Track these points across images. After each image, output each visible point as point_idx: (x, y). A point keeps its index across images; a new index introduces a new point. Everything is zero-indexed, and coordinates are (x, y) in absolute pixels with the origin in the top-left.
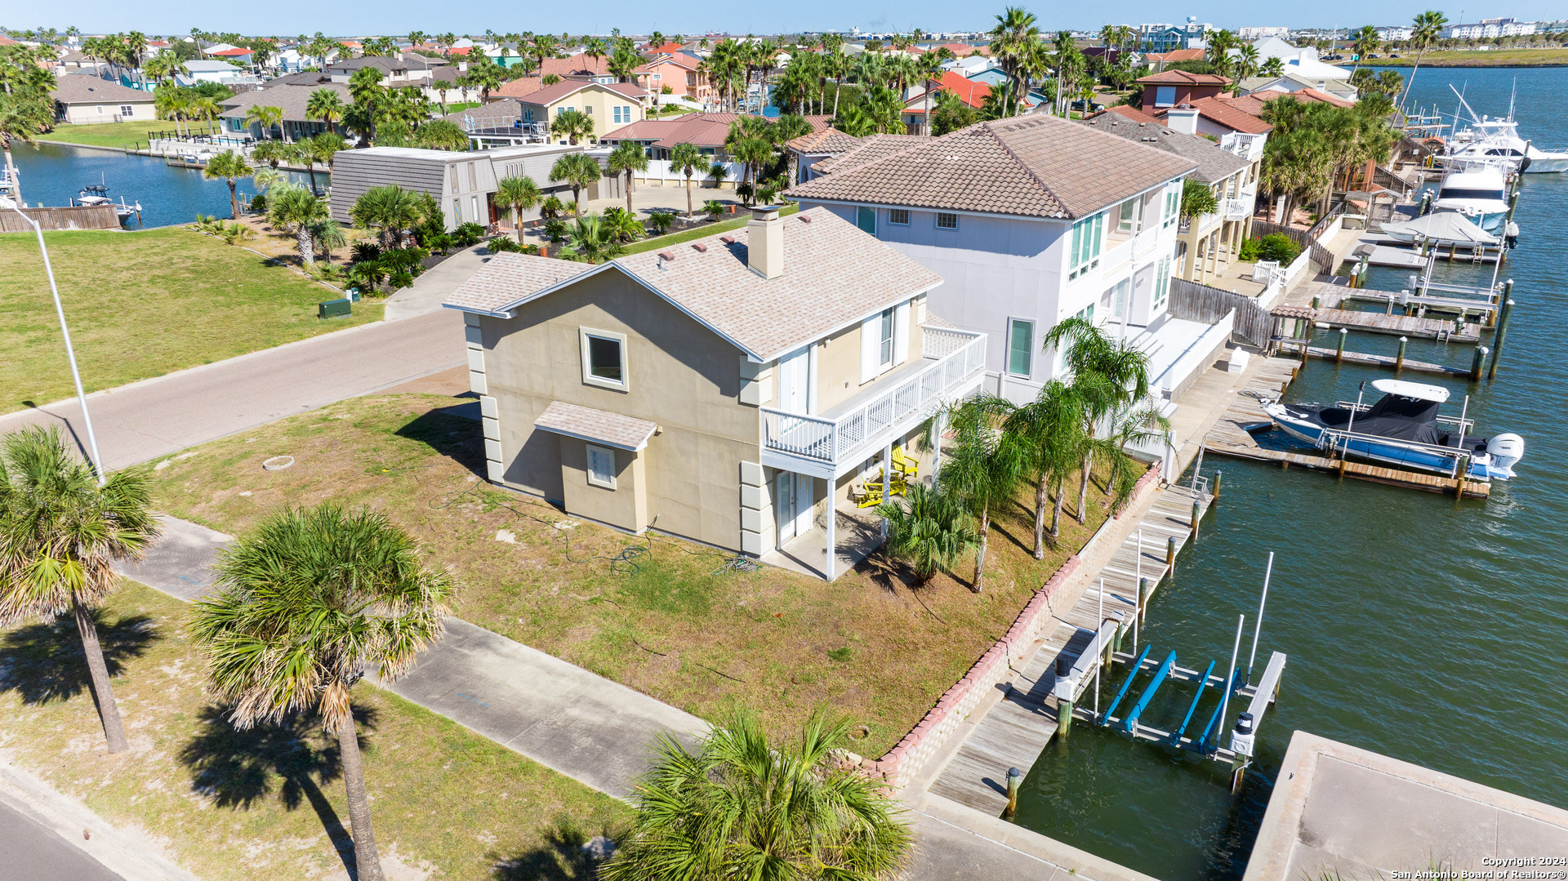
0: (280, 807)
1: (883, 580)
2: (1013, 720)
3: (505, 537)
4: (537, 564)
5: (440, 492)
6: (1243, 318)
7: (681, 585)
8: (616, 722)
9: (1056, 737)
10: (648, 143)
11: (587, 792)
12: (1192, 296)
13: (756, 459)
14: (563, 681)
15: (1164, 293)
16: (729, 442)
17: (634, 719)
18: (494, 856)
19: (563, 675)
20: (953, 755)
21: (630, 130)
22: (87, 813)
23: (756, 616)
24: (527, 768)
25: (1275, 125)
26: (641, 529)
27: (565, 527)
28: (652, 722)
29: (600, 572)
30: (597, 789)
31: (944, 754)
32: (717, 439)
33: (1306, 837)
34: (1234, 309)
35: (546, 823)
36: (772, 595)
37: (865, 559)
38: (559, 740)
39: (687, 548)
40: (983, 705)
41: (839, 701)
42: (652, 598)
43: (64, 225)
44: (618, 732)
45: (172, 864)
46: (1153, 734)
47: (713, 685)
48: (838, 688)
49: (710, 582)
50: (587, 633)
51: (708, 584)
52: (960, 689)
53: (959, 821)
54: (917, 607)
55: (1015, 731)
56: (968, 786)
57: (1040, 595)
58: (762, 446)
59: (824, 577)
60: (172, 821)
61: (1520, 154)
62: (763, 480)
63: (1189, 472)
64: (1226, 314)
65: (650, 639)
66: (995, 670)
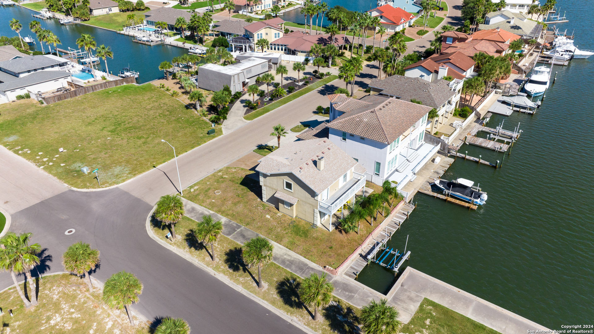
0: (243, 272)
1: (340, 231)
2: (360, 261)
3: (268, 216)
4: (275, 224)
5: (253, 203)
6: (443, 145)
7: (302, 231)
8: (292, 259)
9: (367, 264)
10: (285, 46)
11: (289, 272)
12: (430, 138)
13: (317, 209)
14: (283, 250)
15: (422, 139)
16: (312, 205)
17: (295, 258)
18: (277, 282)
19: (282, 249)
20: (349, 268)
21: (280, 41)
22: (214, 271)
23: (316, 239)
24: (279, 267)
25: (477, 62)
26: (294, 217)
27: (279, 215)
28: (299, 259)
29: (287, 227)
30: (291, 271)
31: (347, 267)
32: (310, 204)
33: (402, 286)
34: (440, 143)
35: (284, 277)
36: (319, 234)
37: (337, 226)
38: (283, 262)
39: (303, 222)
40: (356, 258)
41: (330, 257)
42: (297, 233)
43: (123, 84)
44: (293, 261)
45: (230, 280)
46: (384, 265)
47: (309, 253)
48: (330, 255)
49: (308, 230)
50: (286, 240)
51: (308, 231)
52: (351, 256)
53: (348, 280)
54: (346, 238)
55: (360, 263)
56: (350, 273)
57: (371, 235)
58: (318, 207)
59: (329, 230)
60: (227, 273)
61: (572, 52)
62: (318, 212)
63: (410, 201)
64: (439, 144)
65: (298, 243)
66: (359, 251)
